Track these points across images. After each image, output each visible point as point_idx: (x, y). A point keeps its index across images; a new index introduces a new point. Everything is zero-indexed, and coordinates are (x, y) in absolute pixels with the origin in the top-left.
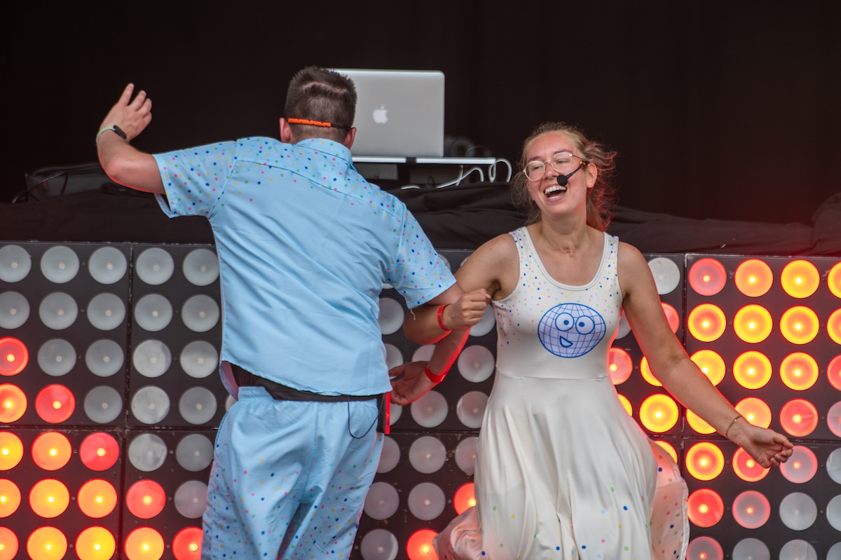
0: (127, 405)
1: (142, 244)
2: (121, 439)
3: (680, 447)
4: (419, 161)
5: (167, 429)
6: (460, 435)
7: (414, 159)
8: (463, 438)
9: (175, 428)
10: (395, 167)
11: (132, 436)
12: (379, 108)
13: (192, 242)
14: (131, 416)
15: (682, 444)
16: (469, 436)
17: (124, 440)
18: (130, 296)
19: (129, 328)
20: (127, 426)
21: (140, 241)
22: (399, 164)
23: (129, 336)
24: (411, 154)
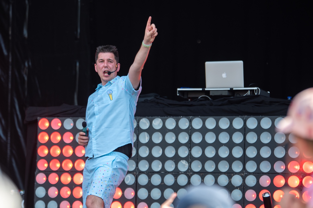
0: (137, 166)
1: (141, 117)
2: (136, 176)
3: (300, 177)
4: (234, 89)
5: (148, 173)
6: (233, 174)
7: (233, 88)
8: (233, 175)
9: (150, 172)
10: (227, 91)
11: (139, 175)
12: (224, 73)
13: (155, 116)
14: (138, 169)
15: (301, 177)
16: (235, 175)
17: (137, 176)
18: (138, 133)
19: (138, 142)
20: (137, 172)
21: (140, 116)
22: (228, 90)
23: (138, 145)
24: (232, 87)
